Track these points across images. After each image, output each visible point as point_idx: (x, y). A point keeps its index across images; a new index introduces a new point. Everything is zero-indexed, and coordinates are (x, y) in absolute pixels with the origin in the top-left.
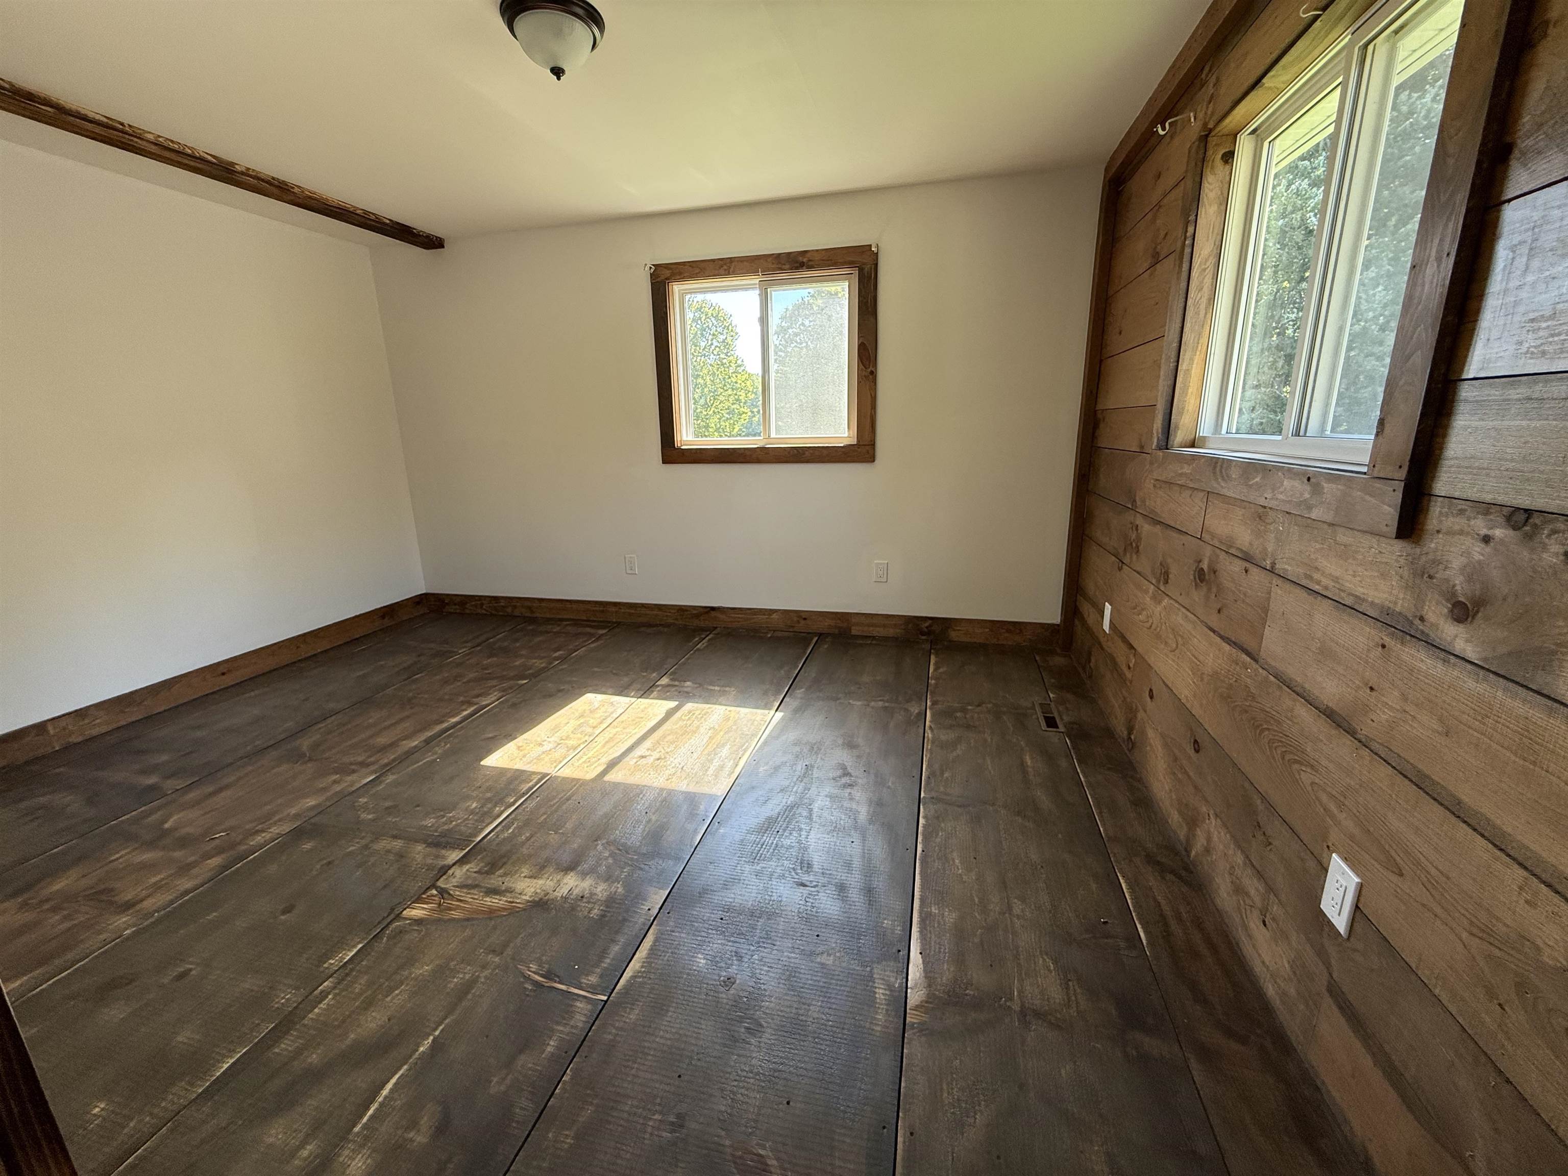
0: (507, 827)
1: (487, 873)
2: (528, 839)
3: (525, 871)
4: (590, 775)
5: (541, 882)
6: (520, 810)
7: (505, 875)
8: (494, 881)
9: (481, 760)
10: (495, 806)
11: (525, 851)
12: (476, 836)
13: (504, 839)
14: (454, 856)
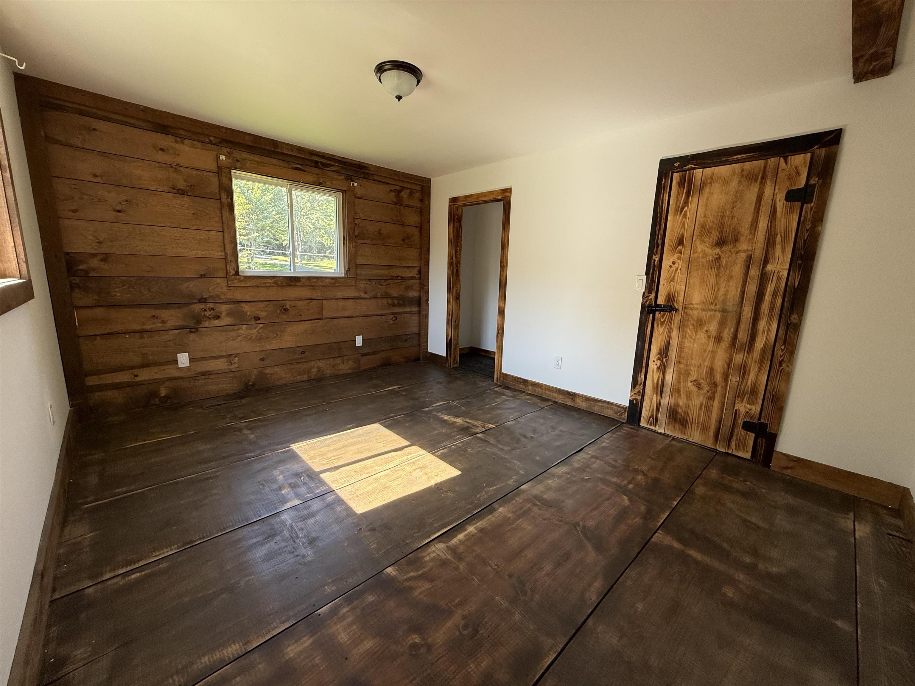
0: (458, 438)
1: (469, 427)
2: (453, 432)
3: (458, 424)
4: (415, 448)
5: (454, 420)
6: (452, 442)
7: (464, 425)
8: (468, 425)
9: (461, 474)
10: (461, 446)
11: (456, 430)
12: (471, 438)
13: (461, 435)
14: (479, 435)
